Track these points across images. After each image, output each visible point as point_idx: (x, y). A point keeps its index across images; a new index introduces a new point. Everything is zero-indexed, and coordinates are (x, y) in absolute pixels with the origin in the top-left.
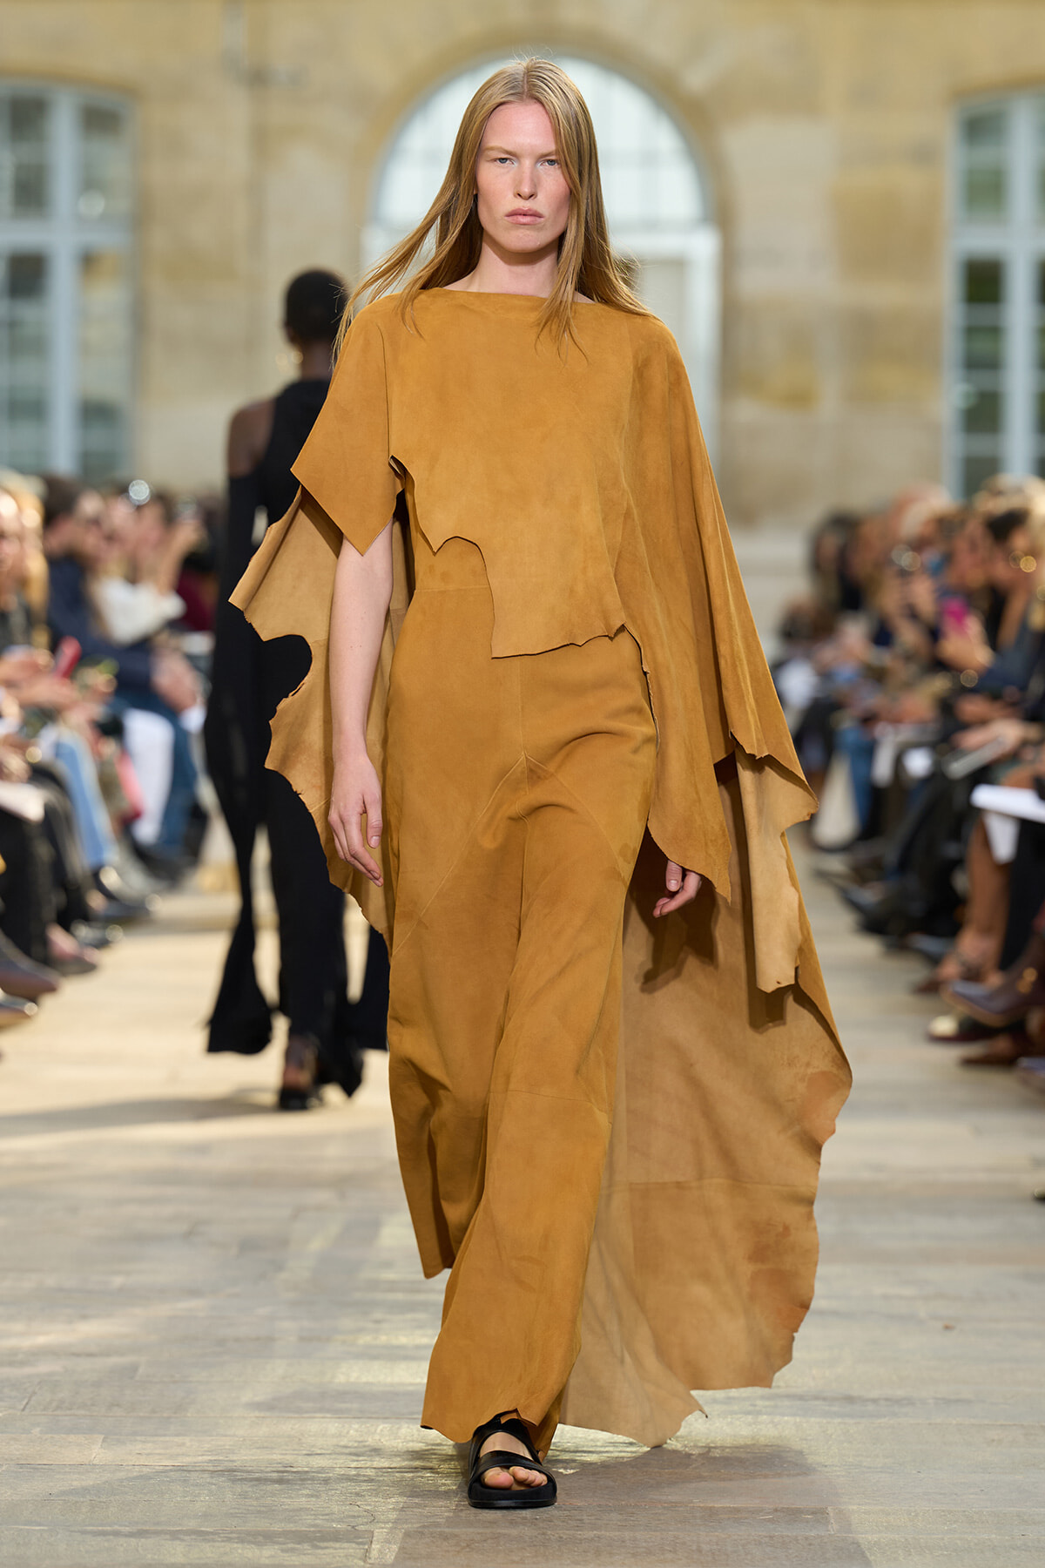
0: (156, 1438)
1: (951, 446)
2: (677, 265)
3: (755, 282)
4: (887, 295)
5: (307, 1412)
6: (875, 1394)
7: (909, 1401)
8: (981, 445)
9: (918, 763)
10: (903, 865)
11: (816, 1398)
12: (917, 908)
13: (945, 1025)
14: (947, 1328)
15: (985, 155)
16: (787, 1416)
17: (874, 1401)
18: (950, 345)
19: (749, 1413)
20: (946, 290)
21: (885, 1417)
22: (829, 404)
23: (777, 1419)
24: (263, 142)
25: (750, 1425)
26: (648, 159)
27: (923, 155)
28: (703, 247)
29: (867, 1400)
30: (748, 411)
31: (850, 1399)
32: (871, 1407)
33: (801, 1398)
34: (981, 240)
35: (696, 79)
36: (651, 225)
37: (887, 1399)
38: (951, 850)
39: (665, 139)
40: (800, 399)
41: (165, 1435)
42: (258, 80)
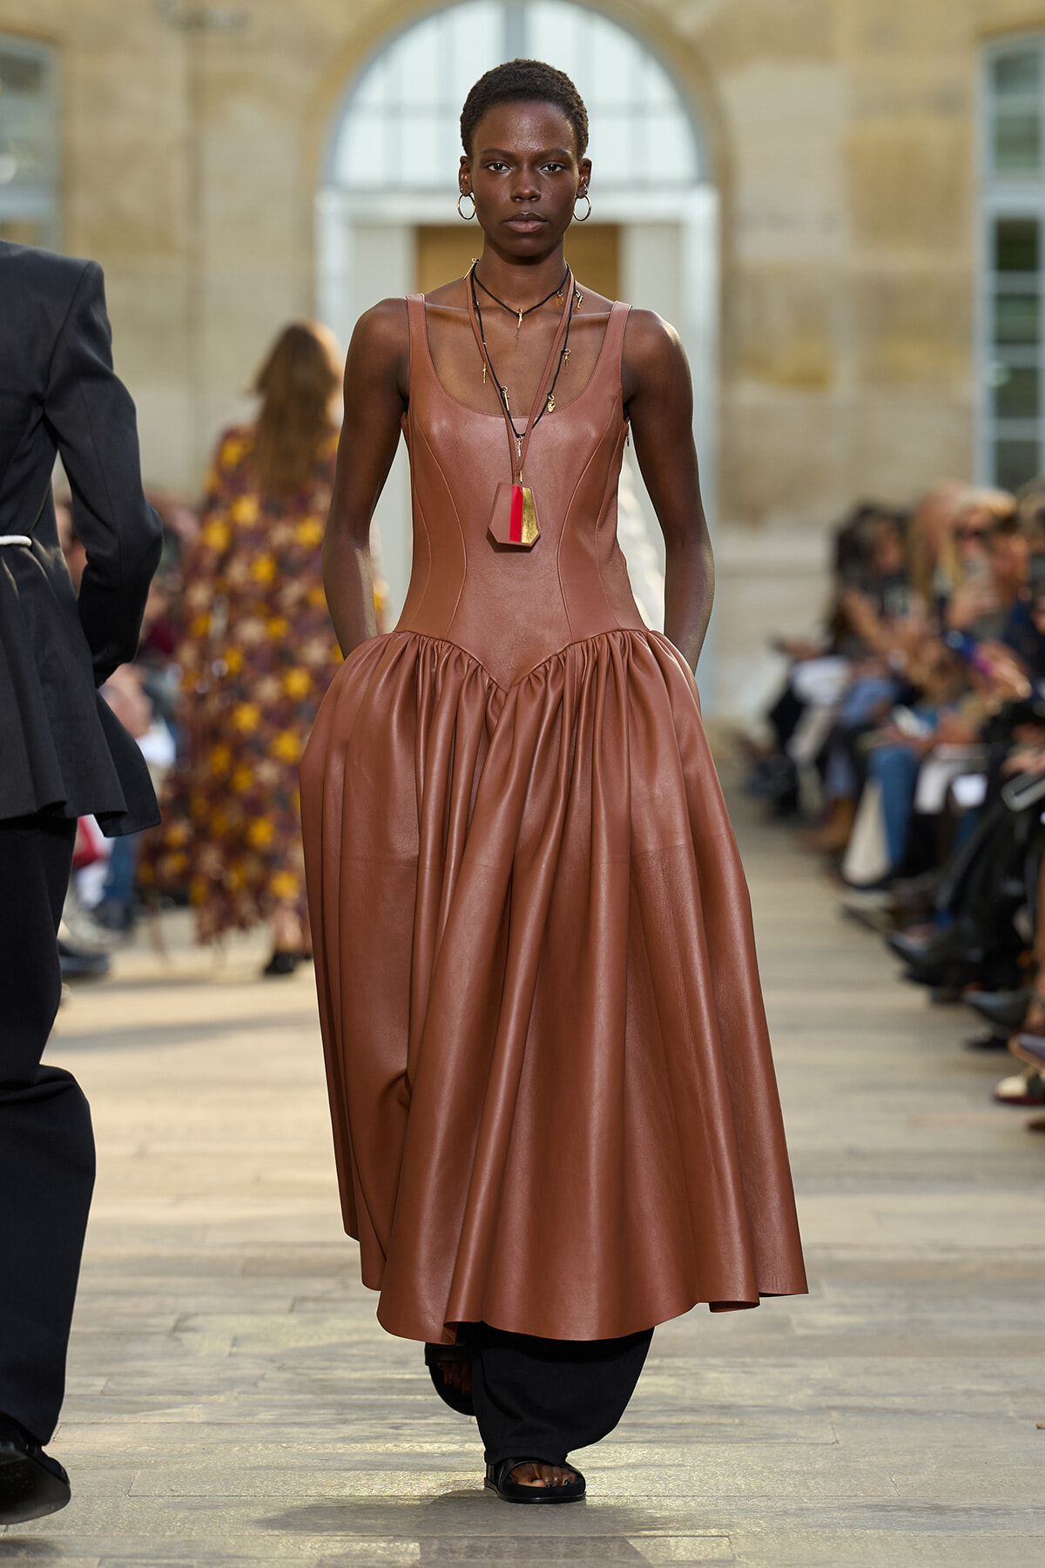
0: (159, 1561)
1: (984, 430)
2: (672, 228)
3: (758, 248)
4: (905, 261)
5: (328, 1530)
6: (966, 1503)
7: (1005, 1511)
8: (1017, 430)
9: (970, 791)
10: (956, 906)
11: (900, 1509)
12: (975, 954)
13: (1014, 1086)
14: (1039, 1428)
15: (1017, 102)
16: (869, 1529)
17: (966, 1511)
18: (982, 317)
19: (826, 1526)
20: (977, 255)
21: (979, 1528)
22: (845, 385)
23: (858, 1533)
24: (199, 93)
25: (828, 1539)
26: (638, 110)
27: (948, 103)
28: (700, 208)
29: (957, 1510)
30: (751, 393)
31: (938, 1509)
32: (963, 1518)
33: (882, 1508)
34: (1013, 199)
35: (689, 21)
36: (641, 185)
37: (980, 1509)
38: (1013, 888)
39: (655, 88)
40: (812, 379)
41: (169, 1558)
42: (194, 23)
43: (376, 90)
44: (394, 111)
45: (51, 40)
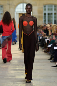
1: (43, 22)
4: (40, 15)
6: (40, 69)
8: (45, 22)
9: (42, 38)
10: (41, 43)
12: (42, 45)
13: (44, 51)
14: (44, 66)
15: (45, 8)
18: (43, 17)
20: (43, 15)
27: (42, 8)
34: (45, 12)
38: (44, 42)
42: (9, 4)
43: (17, 7)
44: (18, 8)
45: (3, 5)
